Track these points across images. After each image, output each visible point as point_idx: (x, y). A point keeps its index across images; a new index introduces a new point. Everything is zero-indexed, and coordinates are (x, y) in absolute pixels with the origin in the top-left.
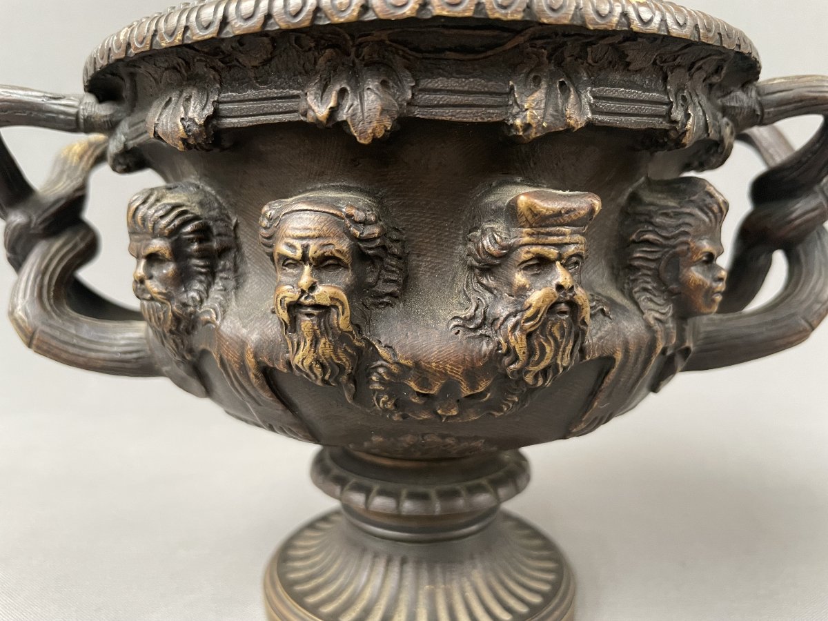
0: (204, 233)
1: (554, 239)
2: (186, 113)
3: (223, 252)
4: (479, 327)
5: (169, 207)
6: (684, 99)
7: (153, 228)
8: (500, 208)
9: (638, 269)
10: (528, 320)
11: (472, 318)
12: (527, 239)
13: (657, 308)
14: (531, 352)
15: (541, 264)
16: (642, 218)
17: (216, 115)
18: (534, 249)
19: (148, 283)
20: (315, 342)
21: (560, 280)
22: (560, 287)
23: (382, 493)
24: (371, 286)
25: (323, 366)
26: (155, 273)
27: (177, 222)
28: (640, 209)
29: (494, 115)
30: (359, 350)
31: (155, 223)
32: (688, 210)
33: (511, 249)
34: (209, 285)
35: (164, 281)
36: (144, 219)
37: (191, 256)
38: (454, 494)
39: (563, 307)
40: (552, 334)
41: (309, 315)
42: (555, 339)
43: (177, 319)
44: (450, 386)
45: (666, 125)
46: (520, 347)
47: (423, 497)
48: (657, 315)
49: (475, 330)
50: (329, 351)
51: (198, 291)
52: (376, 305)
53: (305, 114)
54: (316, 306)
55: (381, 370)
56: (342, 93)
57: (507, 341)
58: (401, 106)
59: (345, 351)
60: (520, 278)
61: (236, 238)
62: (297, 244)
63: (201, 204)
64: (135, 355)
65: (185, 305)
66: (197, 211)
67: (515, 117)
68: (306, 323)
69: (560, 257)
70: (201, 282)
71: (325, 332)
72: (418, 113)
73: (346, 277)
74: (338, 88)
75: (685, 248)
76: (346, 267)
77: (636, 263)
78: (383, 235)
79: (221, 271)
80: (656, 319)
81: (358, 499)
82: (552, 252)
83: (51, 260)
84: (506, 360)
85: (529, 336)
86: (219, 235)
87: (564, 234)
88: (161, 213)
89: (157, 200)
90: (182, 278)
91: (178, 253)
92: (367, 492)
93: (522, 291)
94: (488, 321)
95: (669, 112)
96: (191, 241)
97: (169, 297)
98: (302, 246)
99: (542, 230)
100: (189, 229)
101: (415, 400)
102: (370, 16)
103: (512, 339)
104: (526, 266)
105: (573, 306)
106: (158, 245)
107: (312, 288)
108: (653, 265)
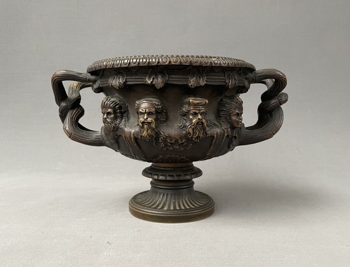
0: (120, 108)
1: (198, 109)
2: (119, 81)
3: (125, 112)
4: (183, 128)
5: (112, 101)
6: (230, 78)
7: (109, 106)
8: (187, 102)
9: (221, 117)
10: (193, 126)
11: (181, 126)
12: (192, 109)
13: (226, 125)
14: (194, 133)
15: (195, 114)
16: (223, 105)
17: (126, 82)
18: (194, 111)
19: (107, 119)
20: (147, 130)
21: (199, 117)
22: (199, 119)
23: (161, 175)
24: (159, 119)
25: (149, 136)
26: (109, 117)
27: (114, 105)
28: (222, 103)
29: (185, 83)
31: (110, 105)
32: (232, 103)
33: (189, 111)
34: (122, 120)
35: (111, 119)
36: (107, 104)
37: (118, 113)
38: (180, 175)
39: (200, 123)
40: (198, 129)
41: (146, 125)
42: (199, 130)
43: (114, 128)
44: (177, 141)
45: (225, 84)
46: (191, 132)
47: (173, 176)
48: (225, 127)
49: (182, 128)
50: (150, 132)
51: (119, 121)
52: (160, 123)
53: (146, 82)
54: (148, 123)
55: (161, 137)
56: (153, 78)
57: (189, 131)
58: (166, 81)
59: (154, 133)
60: (191, 117)
61: (128, 109)
62: (144, 109)
63: (119, 101)
64: (98, 140)
65: (116, 124)
66: (118, 102)
67: (189, 83)
68: (146, 126)
69: (199, 113)
70: (120, 119)
71: (150, 128)
72: (169, 82)
73: (154, 117)
74: (153, 77)
75: (232, 112)
76: (154, 114)
77: (221, 115)
78: (162, 108)
79: (124, 117)
80: (225, 128)
81: (156, 177)
82: (198, 112)
84: (189, 135)
85: (193, 129)
86: (124, 108)
87: (200, 108)
88: (111, 103)
89: (110, 100)
90: (115, 118)
91: (115, 112)
92: (158, 175)
93: (191, 120)
94: (185, 126)
95: (225, 81)
96: (118, 109)
97: (112, 122)
98: (145, 110)
99: (195, 107)
100: (117, 106)
101: (169, 144)
102: (159, 64)
103: (189, 130)
104: (192, 115)
105: (202, 123)
106: (109, 110)
107: (147, 119)
108: (225, 116)
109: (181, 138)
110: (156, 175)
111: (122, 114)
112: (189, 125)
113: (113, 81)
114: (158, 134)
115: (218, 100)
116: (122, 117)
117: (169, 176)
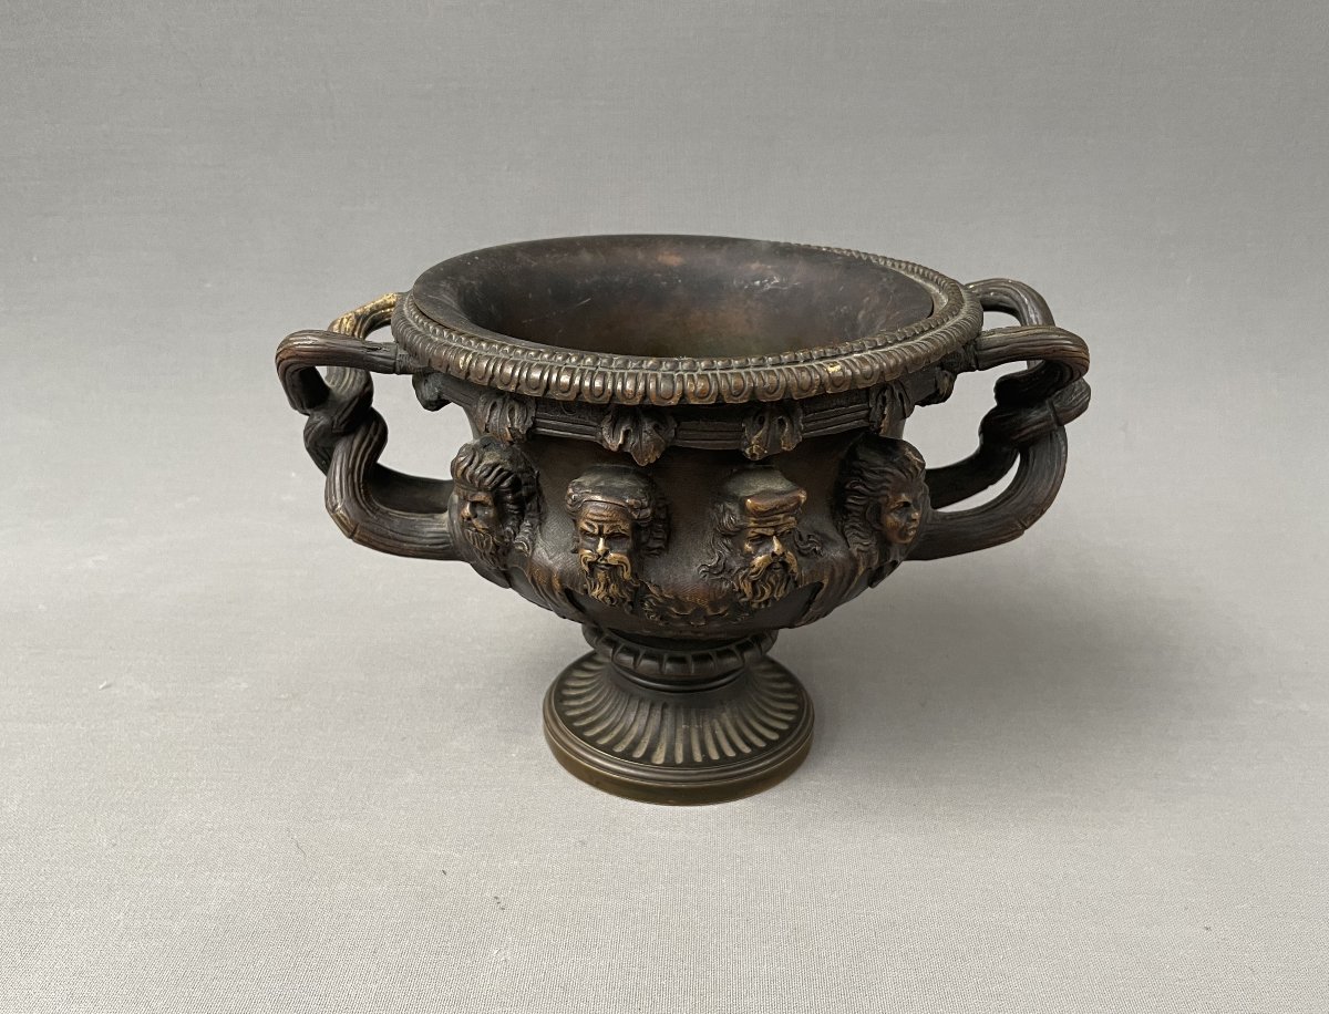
0: (516, 486)
1: (772, 524)
2: (512, 425)
3: (529, 498)
4: (721, 573)
5: (490, 468)
6: (884, 399)
7: (479, 484)
9: (850, 512)
10: (753, 574)
11: (715, 567)
12: (752, 524)
13: (862, 541)
14: (755, 592)
15: (763, 539)
16: (855, 472)
17: (535, 425)
18: (758, 531)
19: (474, 521)
20: (607, 586)
21: (775, 550)
22: (774, 554)
23: (647, 656)
24: (644, 544)
25: (612, 600)
26: (479, 512)
27: (497, 480)
28: (855, 463)
29: (730, 445)
30: (636, 589)
31: (481, 482)
32: (890, 470)
33: (743, 529)
34: (520, 523)
35: (486, 520)
36: (472, 477)
37: (507, 502)
38: (707, 658)
39: (778, 565)
40: (770, 583)
41: (602, 569)
42: (772, 585)
43: (497, 547)
44: (699, 610)
45: (866, 424)
46: (748, 589)
47: (682, 660)
48: (862, 548)
49: (717, 575)
50: (616, 591)
51: (512, 527)
52: (649, 555)
53: (601, 441)
54: (607, 565)
55: (651, 600)
56: (626, 433)
57: (738, 585)
58: (667, 442)
59: (627, 591)
60: (748, 547)
61: (538, 485)
62: (595, 525)
63: (511, 460)
65: (503, 537)
66: (508, 466)
67: (746, 448)
68: (601, 575)
69: (775, 534)
70: (513, 519)
71: (613, 580)
72: (679, 443)
73: (628, 544)
74: (623, 429)
75: (885, 499)
76: (628, 537)
77: (849, 507)
78: (653, 514)
79: (530, 511)
80: (858, 550)
81: (628, 659)
82: (770, 532)
83: (355, 458)
84: (739, 596)
85: (754, 583)
86: (526, 484)
87: (779, 520)
88: (485, 473)
89: (480, 462)
90: (501, 517)
91: (498, 500)
92: (636, 655)
93: (749, 556)
94: (726, 569)
95: (868, 415)
96: (508, 493)
97: (490, 532)
98: (599, 526)
99: (764, 519)
100: (505, 484)
101: (676, 617)
102: (647, 402)
103: (742, 585)
104: (752, 540)
105: (785, 565)
106: (481, 496)
107: (606, 553)
108: (860, 509)
109: (714, 605)
110: (628, 651)
111: (521, 503)
112: (739, 570)
113: (490, 417)
114: (638, 594)
115: (842, 455)
116: (521, 516)
117: (671, 659)
